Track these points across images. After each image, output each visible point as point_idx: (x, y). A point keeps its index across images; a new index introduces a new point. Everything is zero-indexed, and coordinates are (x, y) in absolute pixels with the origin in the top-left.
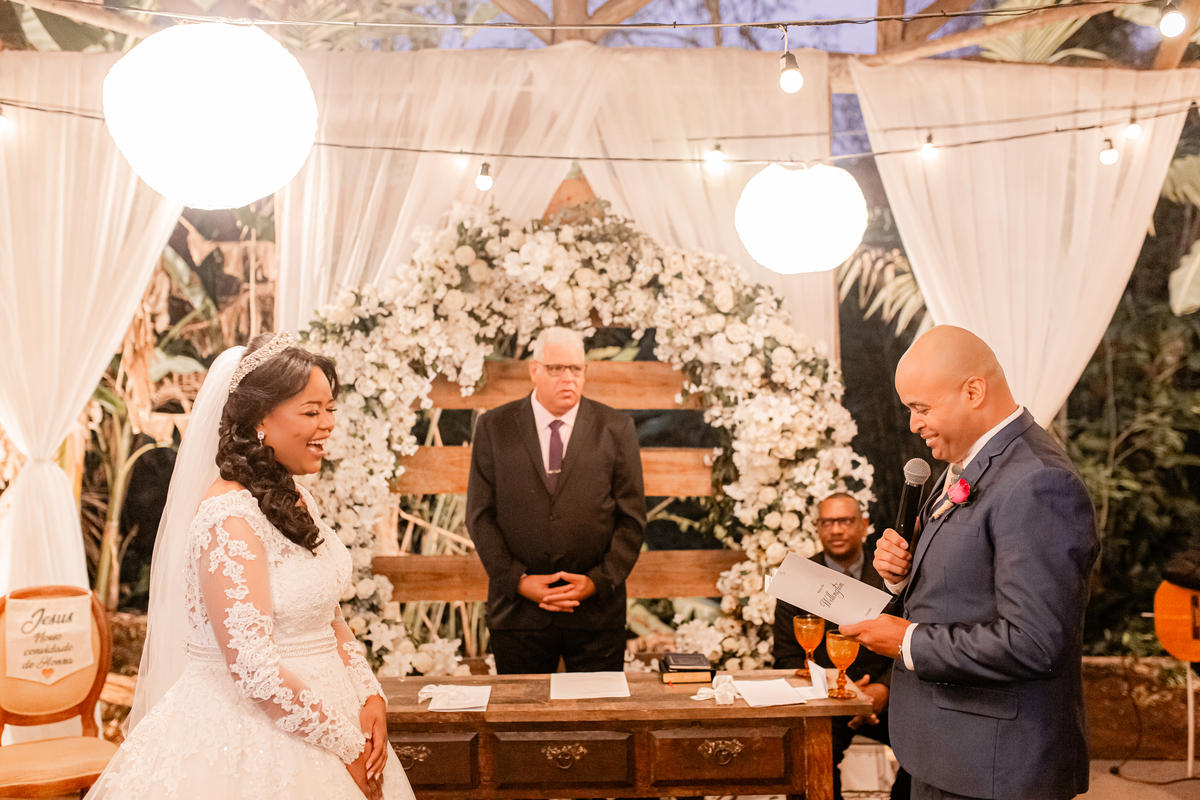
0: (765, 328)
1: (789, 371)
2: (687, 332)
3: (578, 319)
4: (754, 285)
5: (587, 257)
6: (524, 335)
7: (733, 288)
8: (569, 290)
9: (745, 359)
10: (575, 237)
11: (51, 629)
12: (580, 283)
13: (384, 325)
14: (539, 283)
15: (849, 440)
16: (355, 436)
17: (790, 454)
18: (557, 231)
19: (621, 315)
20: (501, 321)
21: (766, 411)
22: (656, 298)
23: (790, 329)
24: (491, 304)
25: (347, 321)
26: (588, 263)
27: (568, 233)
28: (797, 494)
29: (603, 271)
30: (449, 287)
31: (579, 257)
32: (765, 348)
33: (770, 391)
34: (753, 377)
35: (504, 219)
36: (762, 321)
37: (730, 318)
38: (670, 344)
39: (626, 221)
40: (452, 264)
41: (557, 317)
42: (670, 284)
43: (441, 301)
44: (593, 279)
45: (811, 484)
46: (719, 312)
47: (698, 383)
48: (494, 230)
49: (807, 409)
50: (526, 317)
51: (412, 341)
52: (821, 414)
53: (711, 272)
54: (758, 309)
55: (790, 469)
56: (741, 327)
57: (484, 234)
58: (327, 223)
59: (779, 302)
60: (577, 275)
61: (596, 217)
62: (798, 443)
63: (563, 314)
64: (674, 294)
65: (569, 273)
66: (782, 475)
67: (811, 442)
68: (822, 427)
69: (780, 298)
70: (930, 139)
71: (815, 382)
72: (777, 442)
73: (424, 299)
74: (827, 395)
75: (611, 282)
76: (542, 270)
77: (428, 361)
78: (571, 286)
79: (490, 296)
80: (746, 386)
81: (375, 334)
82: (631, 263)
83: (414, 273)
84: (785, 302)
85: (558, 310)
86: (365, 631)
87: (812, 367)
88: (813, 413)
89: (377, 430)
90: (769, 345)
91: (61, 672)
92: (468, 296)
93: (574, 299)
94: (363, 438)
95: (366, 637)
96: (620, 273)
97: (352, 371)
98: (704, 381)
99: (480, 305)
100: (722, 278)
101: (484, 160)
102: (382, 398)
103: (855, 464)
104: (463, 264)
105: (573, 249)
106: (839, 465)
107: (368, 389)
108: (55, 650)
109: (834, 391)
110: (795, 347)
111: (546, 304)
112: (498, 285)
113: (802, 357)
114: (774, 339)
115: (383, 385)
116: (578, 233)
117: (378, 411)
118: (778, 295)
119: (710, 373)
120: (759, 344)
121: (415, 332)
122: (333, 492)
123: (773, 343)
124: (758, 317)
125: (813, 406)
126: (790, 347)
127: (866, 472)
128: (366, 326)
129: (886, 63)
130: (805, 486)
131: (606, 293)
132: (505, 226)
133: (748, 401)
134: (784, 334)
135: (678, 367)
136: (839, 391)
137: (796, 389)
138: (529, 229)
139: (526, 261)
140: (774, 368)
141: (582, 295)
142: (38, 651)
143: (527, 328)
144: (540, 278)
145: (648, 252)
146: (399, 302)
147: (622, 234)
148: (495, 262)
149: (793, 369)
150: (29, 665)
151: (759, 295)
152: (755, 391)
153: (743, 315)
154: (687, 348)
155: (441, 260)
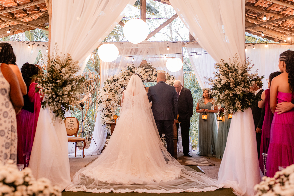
3: (145, 80)
4: (170, 75)
11: (72, 122)
13: (117, 81)
19: (151, 79)
25: (112, 80)
27: (143, 68)
29: (148, 73)
30: (127, 75)
35: (134, 66)
39: (152, 66)
40: (127, 72)
43: (125, 77)
51: (121, 83)
54: (171, 78)
57: (131, 68)
58: (108, 67)
59: (174, 78)
65: (144, 73)
73: (123, 77)
75: (150, 75)
76: (140, 73)
77: (123, 86)
78: (144, 75)
81: (116, 82)
82: (153, 72)
83: (121, 73)
89: (116, 96)
91: (73, 128)
93: (144, 77)
94: (114, 97)
96: (151, 73)
97: (113, 87)
101: (133, 57)
102: (117, 91)
105: (144, 70)
107: (115, 90)
108: (72, 125)
115: (117, 89)
116: (145, 68)
117: (116, 93)
121: (122, 82)
122: (110, 104)
128: (115, 81)
129: (190, 43)
138: (138, 67)
139: (138, 71)
142: (70, 125)
145: (155, 70)
146: (120, 77)
147: (151, 68)
148: (133, 72)
150: (69, 127)
153: (168, 79)
155: (126, 71)
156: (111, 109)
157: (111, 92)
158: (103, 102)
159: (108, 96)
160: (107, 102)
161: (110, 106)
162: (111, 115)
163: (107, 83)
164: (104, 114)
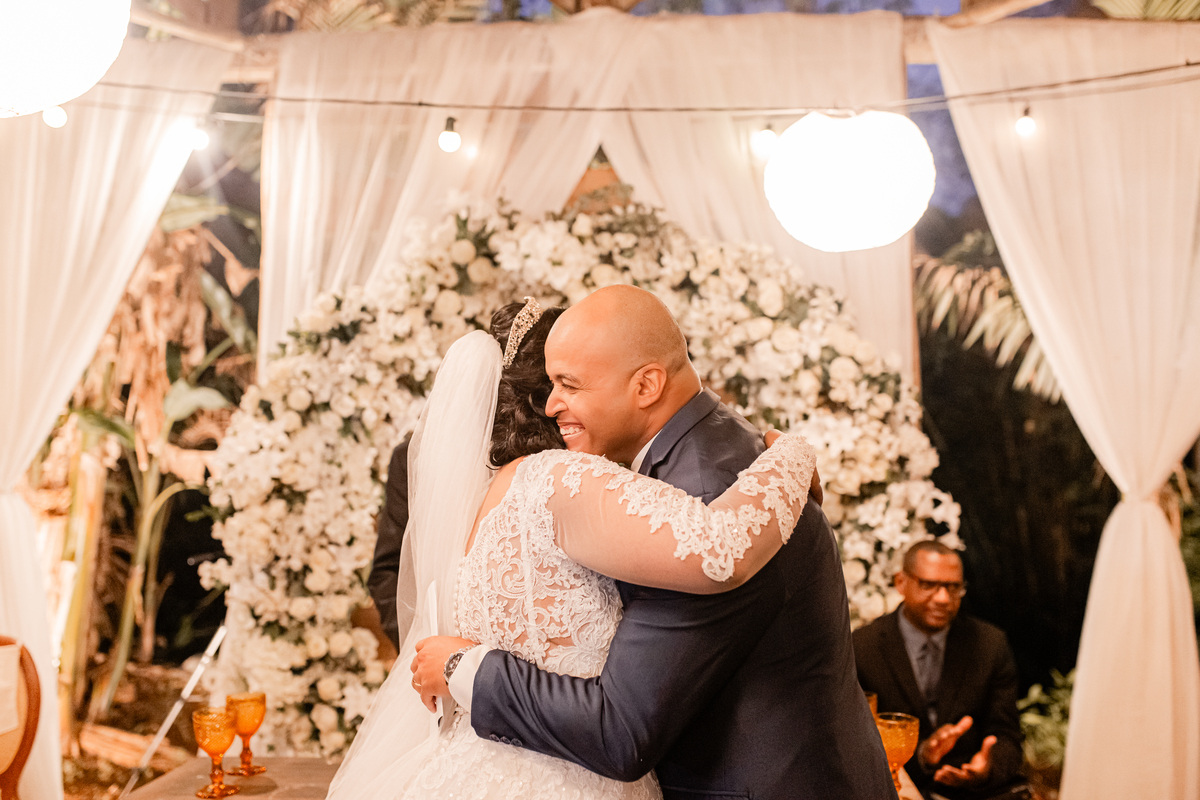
0: (822, 334)
1: (851, 387)
2: (727, 341)
4: (810, 286)
5: (605, 252)
7: (783, 289)
9: (797, 372)
10: (593, 228)
12: (598, 282)
13: (367, 333)
14: (546, 282)
15: (928, 471)
16: (331, 462)
17: (852, 488)
18: (572, 222)
21: (822, 434)
22: (690, 300)
23: (852, 337)
25: (325, 328)
26: (607, 259)
27: (584, 225)
28: (863, 539)
29: (626, 269)
30: (442, 287)
31: (596, 251)
32: (822, 360)
33: (828, 412)
34: (808, 395)
35: (515, 212)
36: (818, 326)
37: (779, 323)
38: (709, 357)
39: (654, 210)
40: (447, 262)
42: (704, 282)
43: (433, 305)
44: (613, 278)
45: (880, 525)
46: (764, 315)
47: (745, 405)
48: (501, 223)
49: (873, 433)
51: (399, 351)
52: (891, 439)
53: (756, 267)
54: (811, 312)
55: (854, 506)
56: (792, 333)
57: (489, 229)
59: (840, 305)
60: (594, 273)
61: (618, 204)
62: (863, 476)
64: (711, 294)
65: (583, 270)
66: (845, 516)
67: (879, 474)
68: (892, 455)
69: (841, 300)
70: (1027, 112)
71: (885, 402)
72: (837, 473)
73: (414, 301)
74: (900, 417)
75: (635, 281)
76: (548, 264)
77: (419, 376)
78: (587, 286)
79: (493, 300)
80: (799, 406)
81: (358, 342)
82: (660, 259)
83: (401, 273)
84: (847, 306)
86: (338, 695)
87: (882, 382)
88: (881, 438)
89: (358, 457)
90: (827, 355)
92: (466, 299)
94: (340, 465)
95: (337, 704)
96: (647, 271)
97: (328, 386)
98: (751, 400)
99: (482, 313)
100: (768, 275)
101: (449, 113)
102: (363, 419)
103: (937, 503)
104: (461, 261)
105: (589, 244)
106: (915, 502)
107: (346, 407)
109: (910, 413)
110: (860, 357)
112: (502, 286)
113: (868, 370)
114: (833, 349)
115: (364, 402)
116: (596, 225)
117: (361, 435)
118: (839, 296)
119: (758, 392)
120: (815, 354)
121: (402, 340)
122: (301, 529)
124: (814, 320)
125: (880, 431)
126: (852, 358)
127: (949, 512)
128: (345, 333)
129: (970, 24)
130: (872, 529)
132: (515, 219)
133: (801, 423)
134: (844, 342)
135: (719, 384)
136: (916, 412)
137: (861, 410)
138: (540, 221)
139: (528, 253)
140: (832, 383)
144: (546, 275)
145: (677, 243)
146: (382, 307)
147: (646, 226)
148: (497, 258)
149: (857, 384)
151: (815, 297)
152: (810, 411)
153: (794, 319)
154: (728, 360)
155: (435, 256)
156: (307, 569)
157: (312, 429)
158: (241, 510)
159: (278, 457)
160: (278, 506)
161: (299, 543)
162: (313, 620)
163: (290, 349)
164: (252, 611)
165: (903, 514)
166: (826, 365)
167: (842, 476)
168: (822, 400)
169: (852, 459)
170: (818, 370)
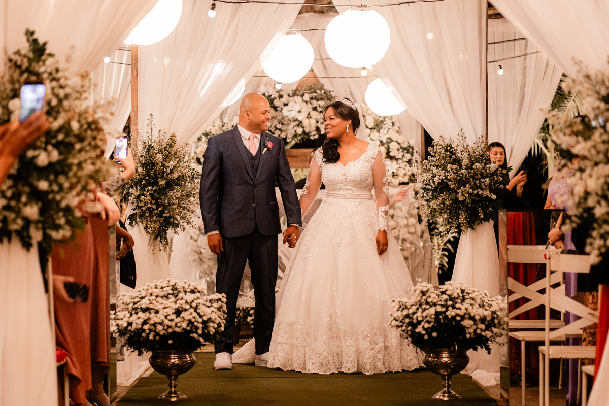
0: (387, 134)
1: (397, 151)
3: (311, 131)
5: (314, 106)
6: (289, 138)
7: (374, 118)
8: (307, 120)
10: (310, 98)
12: (312, 117)
14: (295, 118)
18: (303, 95)
20: (280, 133)
23: (397, 134)
24: (276, 125)
26: (315, 109)
31: (311, 106)
32: (387, 142)
33: (389, 160)
35: (280, 90)
37: (373, 130)
39: (330, 91)
41: (302, 130)
44: (317, 115)
46: (368, 128)
48: (277, 95)
49: (403, 166)
50: (290, 130)
52: (409, 168)
54: (384, 126)
56: (377, 134)
57: (272, 97)
60: (311, 114)
61: (319, 90)
63: (305, 129)
65: (307, 113)
68: (409, 173)
69: (394, 122)
71: (408, 156)
72: (391, 180)
74: (414, 161)
76: (297, 112)
78: (308, 118)
79: (275, 122)
84: (396, 124)
85: (303, 128)
87: (408, 149)
88: (406, 168)
90: (389, 141)
93: (309, 123)
99: (271, 126)
100: (369, 114)
105: (309, 103)
110: (399, 141)
111: (298, 125)
112: (279, 118)
113: (402, 145)
114: (391, 139)
116: (311, 97)
120: (385, 141)
123: (390, 140)
124: (384, 129)
126: (397, 142)
131: (322, 120)
132: (281, 93)
134: (395, 136)
137: (400, 159)
138: (291, 95)
139: (291, 109)
140: (390, 150)
141: (313, 122)
143: (290, 135)
144: (296, 116)
148: (278, 109)
151: (386, 121)
153: (378, 129)
165: (414, 193)
166: (388, 144)
167: (393, 180)
168: (387, 155)
169: (397, 175)
170: (386, 146)
